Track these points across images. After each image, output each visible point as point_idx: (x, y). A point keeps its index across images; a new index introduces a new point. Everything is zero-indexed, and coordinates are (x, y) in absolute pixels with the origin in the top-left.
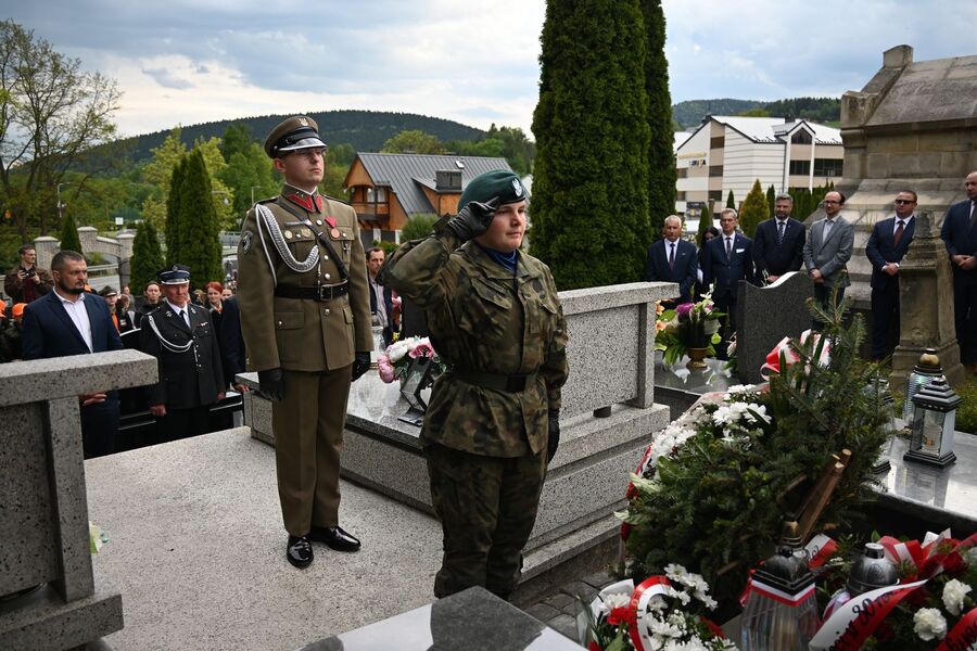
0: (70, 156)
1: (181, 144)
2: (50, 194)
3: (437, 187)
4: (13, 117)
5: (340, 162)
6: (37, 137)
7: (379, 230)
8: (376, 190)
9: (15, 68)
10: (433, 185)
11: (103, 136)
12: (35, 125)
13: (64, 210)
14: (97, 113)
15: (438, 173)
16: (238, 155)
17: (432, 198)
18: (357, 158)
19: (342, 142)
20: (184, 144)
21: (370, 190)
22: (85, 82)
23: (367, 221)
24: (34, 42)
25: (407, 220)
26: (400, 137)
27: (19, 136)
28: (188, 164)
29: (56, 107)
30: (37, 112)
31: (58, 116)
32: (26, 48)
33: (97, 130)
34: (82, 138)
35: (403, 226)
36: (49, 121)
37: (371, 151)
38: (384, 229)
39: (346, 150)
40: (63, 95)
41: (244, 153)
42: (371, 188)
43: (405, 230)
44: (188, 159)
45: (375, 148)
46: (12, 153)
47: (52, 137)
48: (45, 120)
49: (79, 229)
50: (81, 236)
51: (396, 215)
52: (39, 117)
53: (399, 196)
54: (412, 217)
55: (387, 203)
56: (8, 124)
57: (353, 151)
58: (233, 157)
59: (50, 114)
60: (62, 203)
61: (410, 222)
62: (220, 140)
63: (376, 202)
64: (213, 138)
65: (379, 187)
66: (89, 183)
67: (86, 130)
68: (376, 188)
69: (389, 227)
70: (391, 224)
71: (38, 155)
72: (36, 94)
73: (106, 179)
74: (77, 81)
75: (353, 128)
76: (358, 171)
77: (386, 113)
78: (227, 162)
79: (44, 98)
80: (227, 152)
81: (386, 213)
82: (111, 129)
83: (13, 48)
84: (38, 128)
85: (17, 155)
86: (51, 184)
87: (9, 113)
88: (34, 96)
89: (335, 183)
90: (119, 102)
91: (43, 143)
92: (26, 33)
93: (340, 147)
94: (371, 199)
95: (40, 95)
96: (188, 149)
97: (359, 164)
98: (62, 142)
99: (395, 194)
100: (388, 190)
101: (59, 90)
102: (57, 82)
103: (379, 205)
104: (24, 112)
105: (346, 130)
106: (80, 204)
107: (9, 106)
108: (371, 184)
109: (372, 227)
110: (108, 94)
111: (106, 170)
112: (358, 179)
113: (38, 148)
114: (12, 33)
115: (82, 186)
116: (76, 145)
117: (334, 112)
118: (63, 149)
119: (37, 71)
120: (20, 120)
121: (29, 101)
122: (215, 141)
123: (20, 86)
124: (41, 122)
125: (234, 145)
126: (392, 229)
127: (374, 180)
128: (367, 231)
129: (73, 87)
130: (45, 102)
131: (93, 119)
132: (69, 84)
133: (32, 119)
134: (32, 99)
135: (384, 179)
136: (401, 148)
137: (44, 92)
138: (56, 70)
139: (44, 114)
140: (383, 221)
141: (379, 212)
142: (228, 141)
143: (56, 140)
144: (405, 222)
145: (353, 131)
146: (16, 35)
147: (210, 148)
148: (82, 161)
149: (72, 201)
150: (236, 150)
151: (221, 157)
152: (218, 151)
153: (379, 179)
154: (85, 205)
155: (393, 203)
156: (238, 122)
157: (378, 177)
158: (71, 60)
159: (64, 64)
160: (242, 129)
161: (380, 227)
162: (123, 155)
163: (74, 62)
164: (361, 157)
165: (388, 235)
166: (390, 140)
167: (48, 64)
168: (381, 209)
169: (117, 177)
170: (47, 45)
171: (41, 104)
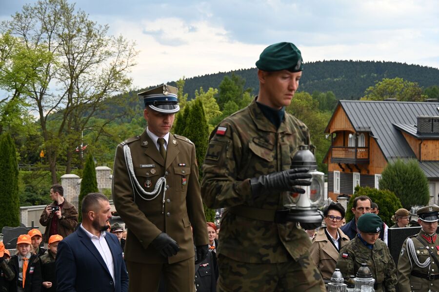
0: (94, 106)
1: (183, 95)
2: (76, 137)
3: (418, 133)
4: (54, 74)
5: (322, 109)
6: (70, 90)
7: (359, 174)
8: (357, 135)
9: (59, 35)
10: (414, 131)
11: (121, 89)
12: (69, 80)
13: (85, 151)
14: (118, 69)
15: (419, 119)
16: (231, 103)
17: (413, 145)
18: (340, 105)
19: (324, 90)
20: (187, 95)
21: (350, 136)
22: (110, 43)
23: (347, 165)
24: (74, 13)
25: (387, 164)
26: (381, 85)
27: (57, 90)
28: (190, 113)
29: (87, 65)
30: (72, 69)
31: (87, 73)
32: (68, 19)
33: (117, 84)
34: (105, 91)
35: (382, 170)
36: (81, 77)
37: (352, 98)
38: (364, 173)
39: (328, 97)
40: (93, 55)
41: (236, 102)
42: (352, 133)
43: (385, 175)
44: (191, 108)
45: (356, 95)
46: (50, 104)
47: (82, 90)
48: (77, 76)
49: (97, 168)
50: (97, 174)
51: (376, 159)
52: (73, 74)
53: (379, 141)
54: (392, 162)
55: (367, 147)
56: (50, 80)
57: (334, 98)
58: (226, 105)
59: (82, 71)
60: (84, 146)
61: (390, 167)
62: (216, 90)
63: (357, 147)
64: (211, 89)
65: (360, 132)
66: (106, 129)
67: (109, 84)
68: (357, 134)
69: (368, 172)
70: (370, 168)
71: (70, 104)
72: (73, 55)
73: (120, 124)
74: (104, 43)
75: (336, 77)
76: (340, 116)
77: (368, 62)
78: (221, 110)
79: (78, 58)
80: (221, 101)
81: (367, 157)
82: (128, 82)
83: (59, 19)
84: (72, 82)
85: (54, 105)
86: (77, 129)
87: (51, 71)
88: (71, 57)
89: (318, 128)
90: (136, 60)
91: (75, 95)
92: (69, 6)
93: (323, 94)
94: (352, 144)
95: (75, 55)
96: (189, 99)
97: (341, 110)
98: (88, 95)
99: (375, 139)
100: (368, 135)
101: (90, 52)
102: (89, 44)
103: (359, 150)
104: (62, 70)
105: (329, 79)
106: (99, 146)
107: (52, 65)
108: (352, 130)
109: (352, 171)
110: (127, 53)
111: (119, 117)
112: (340, 124)
113: (70, 100)
114: (59, 7)
115: (102, 131)
116: (99, 97)
117: (318, 63)
118: (90, 99)
119: (75, 36)
120: (58, 76)
121: (67, 60)
122: (213, 91)
123: (61, 49)
124: (74, 78)
125: (229, 94)
126: (371, 173)
127: (355, 126)
128: (346, 174)
129: (101, 49)
130: (79, 61)
131: (115, 74)
132: (98, 46)
133: (68, 75)
134: (69, 59)
135: (365, 125)
136: (383, 95)
137: (79, 53)
138: (89, 35)
139: (77, 71)
140: (363, 165)
141: (359, 156)
142: (223, 90)
143: (84, 93)
144: (384, 167)
145: (335, 80)
146: (62, 8)
147: (208, 98)
148: (102, 110)
149: (92, 143)
150: (229, 98)
151: (217, 106)
152: (213, 100)
153: (360, 125)
154: (102, 147)
155: (373, 147)
156: (232, 74)
157: (360, 123)
158: (101, 27)
159: (95, 29)
160: (236, 80)
161: (360, 172)
162: (135, 104)
163: (104, 28)
164: (343, 104)
165: (367, 180)
166: (371, 88)
167: (84, 30)
168: (361, 154)
169: (129, 122)
170: (85, 15)
171: (76, 63)
